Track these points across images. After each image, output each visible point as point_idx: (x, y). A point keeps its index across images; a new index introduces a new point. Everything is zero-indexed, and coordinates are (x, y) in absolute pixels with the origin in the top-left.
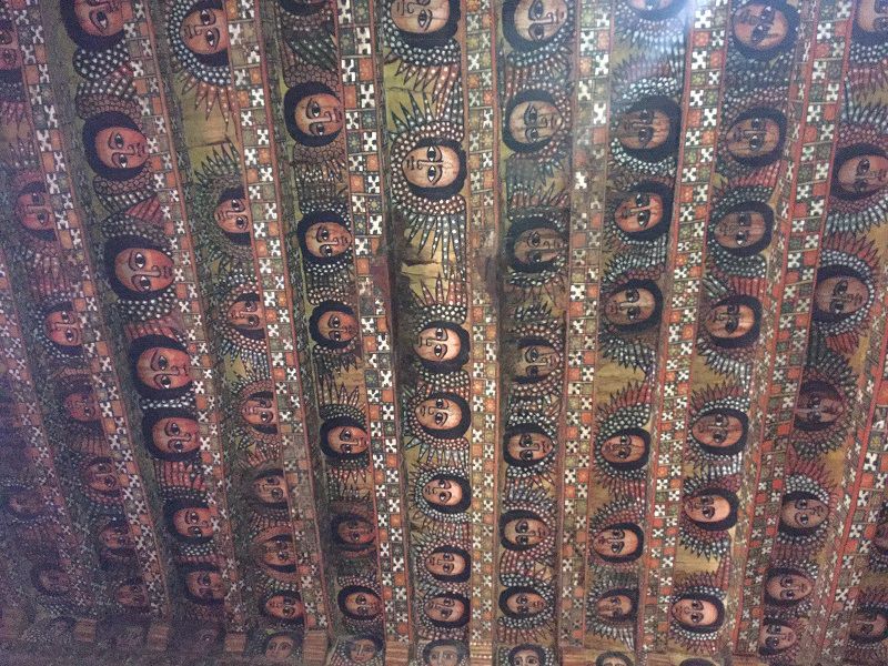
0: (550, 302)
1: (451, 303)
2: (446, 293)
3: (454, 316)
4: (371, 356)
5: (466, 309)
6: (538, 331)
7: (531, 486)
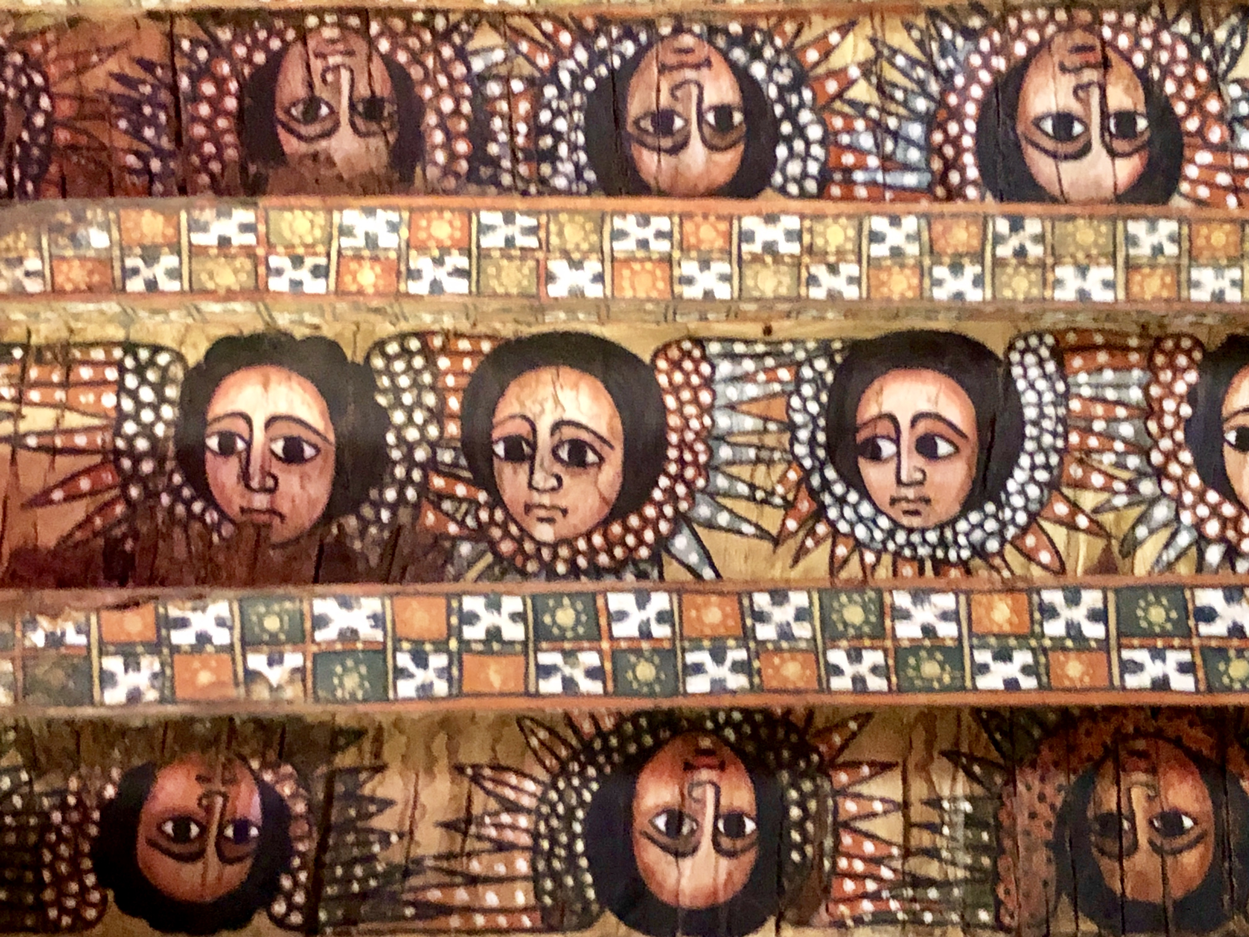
0: (112, 65)
1: (109, 400)
2: (72, 420)
3: (158, 388)
4: (252, 676)
5: (130, 348)
6: (215, 103)
7: (861, 108)
